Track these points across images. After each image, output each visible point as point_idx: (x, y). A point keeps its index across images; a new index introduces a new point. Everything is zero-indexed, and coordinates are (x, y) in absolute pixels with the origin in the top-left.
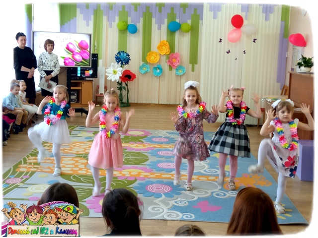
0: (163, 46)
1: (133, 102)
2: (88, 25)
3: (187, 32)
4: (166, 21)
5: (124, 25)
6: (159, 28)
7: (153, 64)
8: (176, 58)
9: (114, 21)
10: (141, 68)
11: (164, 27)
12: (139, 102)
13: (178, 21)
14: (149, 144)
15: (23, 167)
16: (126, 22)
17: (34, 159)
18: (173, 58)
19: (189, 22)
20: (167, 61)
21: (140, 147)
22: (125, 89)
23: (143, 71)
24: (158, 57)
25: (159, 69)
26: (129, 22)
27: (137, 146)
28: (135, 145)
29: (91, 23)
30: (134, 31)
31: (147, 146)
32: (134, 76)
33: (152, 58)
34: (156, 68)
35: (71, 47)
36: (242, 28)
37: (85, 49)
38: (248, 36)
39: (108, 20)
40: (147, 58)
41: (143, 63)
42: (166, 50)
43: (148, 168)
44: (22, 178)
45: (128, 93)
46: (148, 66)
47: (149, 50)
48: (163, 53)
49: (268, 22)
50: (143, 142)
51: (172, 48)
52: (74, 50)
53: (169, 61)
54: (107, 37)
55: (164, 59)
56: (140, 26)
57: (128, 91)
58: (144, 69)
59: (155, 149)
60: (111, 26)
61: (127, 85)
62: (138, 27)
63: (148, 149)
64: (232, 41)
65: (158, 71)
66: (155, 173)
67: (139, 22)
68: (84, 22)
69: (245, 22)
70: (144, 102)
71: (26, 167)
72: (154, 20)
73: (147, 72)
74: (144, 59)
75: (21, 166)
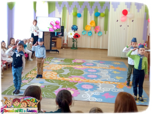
0: (92, 23)
1: (79, 47)
2: (60, 14)
3: (103, 16)
4: (94, 12)
5: (76, 14)
6: (91, 15)
7: (88, 31)
8: (98, 28)
9: (71, 12)
10: (83, 32)
11: (93, 14)
12: (82, 47)
13: (99, 12)
14: (84, 66)
15: (30, 75)
16: (77, 12)
17: (34, 72)
18: (96, 28)
19: (104, 12)
20: (94, 29)
21: (81, 67)
22: (75, 41)
23: (83, 34)
24: (90, 28)
25: (90, 32)
26: (78, 12)
27: (79, 67)
28: (78, 66)
29: (62, 13)
30: (80, 16)
31: (84, 67)
32: (80, 36)
33: (88, 28)
34: (89, 33)
35: (52, 23)
36: (127, 16)
37: (58, 24)
38: (130, 19)
39: (69, 11)
40: (85, 28)
41: (84, 30)
42: (94, 24)
43: (83, 77)
44: (29, 80)
45: (77, 43)
46: (86, 31)
47: (86, 24)
48: (92, 26)
49: (139, 13)
50: (82, 65)
51: (96, 24)
52: (53, 24)
53: (95, 30)
54: (68, 19)
55: (93, 28)
56: (82, 14)
57: (77, 42)
58: (84, 33)
59: (87, 69)
60: (70, 14)
61: (76, 40)
62: (81, 15)
63: (84, 68)
64: (123, 21)
65: (90, 34)
66: (86, 80)
67: (82, 12)
68: (58, 13)
69: (129, 13)
70: (84, 47)
71: (30, 76)
72: (88, 12)
73: (85, 34)
74: (84, 29)
75: (29, 75)
